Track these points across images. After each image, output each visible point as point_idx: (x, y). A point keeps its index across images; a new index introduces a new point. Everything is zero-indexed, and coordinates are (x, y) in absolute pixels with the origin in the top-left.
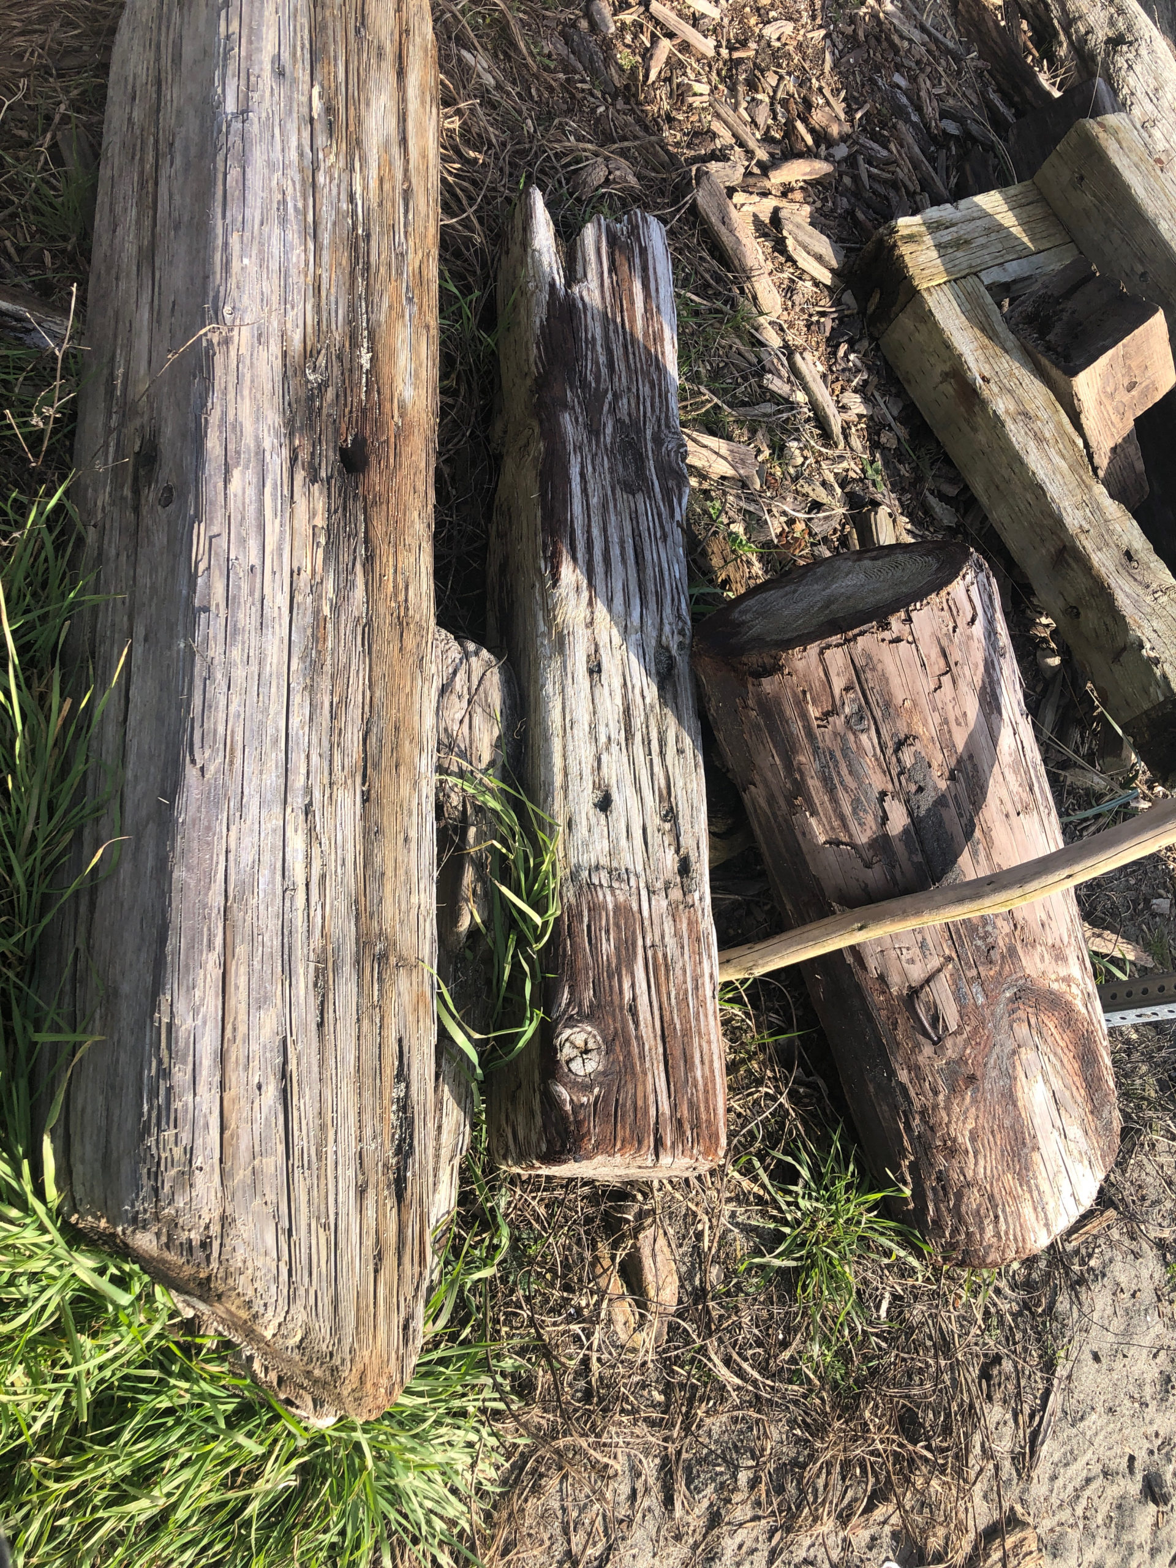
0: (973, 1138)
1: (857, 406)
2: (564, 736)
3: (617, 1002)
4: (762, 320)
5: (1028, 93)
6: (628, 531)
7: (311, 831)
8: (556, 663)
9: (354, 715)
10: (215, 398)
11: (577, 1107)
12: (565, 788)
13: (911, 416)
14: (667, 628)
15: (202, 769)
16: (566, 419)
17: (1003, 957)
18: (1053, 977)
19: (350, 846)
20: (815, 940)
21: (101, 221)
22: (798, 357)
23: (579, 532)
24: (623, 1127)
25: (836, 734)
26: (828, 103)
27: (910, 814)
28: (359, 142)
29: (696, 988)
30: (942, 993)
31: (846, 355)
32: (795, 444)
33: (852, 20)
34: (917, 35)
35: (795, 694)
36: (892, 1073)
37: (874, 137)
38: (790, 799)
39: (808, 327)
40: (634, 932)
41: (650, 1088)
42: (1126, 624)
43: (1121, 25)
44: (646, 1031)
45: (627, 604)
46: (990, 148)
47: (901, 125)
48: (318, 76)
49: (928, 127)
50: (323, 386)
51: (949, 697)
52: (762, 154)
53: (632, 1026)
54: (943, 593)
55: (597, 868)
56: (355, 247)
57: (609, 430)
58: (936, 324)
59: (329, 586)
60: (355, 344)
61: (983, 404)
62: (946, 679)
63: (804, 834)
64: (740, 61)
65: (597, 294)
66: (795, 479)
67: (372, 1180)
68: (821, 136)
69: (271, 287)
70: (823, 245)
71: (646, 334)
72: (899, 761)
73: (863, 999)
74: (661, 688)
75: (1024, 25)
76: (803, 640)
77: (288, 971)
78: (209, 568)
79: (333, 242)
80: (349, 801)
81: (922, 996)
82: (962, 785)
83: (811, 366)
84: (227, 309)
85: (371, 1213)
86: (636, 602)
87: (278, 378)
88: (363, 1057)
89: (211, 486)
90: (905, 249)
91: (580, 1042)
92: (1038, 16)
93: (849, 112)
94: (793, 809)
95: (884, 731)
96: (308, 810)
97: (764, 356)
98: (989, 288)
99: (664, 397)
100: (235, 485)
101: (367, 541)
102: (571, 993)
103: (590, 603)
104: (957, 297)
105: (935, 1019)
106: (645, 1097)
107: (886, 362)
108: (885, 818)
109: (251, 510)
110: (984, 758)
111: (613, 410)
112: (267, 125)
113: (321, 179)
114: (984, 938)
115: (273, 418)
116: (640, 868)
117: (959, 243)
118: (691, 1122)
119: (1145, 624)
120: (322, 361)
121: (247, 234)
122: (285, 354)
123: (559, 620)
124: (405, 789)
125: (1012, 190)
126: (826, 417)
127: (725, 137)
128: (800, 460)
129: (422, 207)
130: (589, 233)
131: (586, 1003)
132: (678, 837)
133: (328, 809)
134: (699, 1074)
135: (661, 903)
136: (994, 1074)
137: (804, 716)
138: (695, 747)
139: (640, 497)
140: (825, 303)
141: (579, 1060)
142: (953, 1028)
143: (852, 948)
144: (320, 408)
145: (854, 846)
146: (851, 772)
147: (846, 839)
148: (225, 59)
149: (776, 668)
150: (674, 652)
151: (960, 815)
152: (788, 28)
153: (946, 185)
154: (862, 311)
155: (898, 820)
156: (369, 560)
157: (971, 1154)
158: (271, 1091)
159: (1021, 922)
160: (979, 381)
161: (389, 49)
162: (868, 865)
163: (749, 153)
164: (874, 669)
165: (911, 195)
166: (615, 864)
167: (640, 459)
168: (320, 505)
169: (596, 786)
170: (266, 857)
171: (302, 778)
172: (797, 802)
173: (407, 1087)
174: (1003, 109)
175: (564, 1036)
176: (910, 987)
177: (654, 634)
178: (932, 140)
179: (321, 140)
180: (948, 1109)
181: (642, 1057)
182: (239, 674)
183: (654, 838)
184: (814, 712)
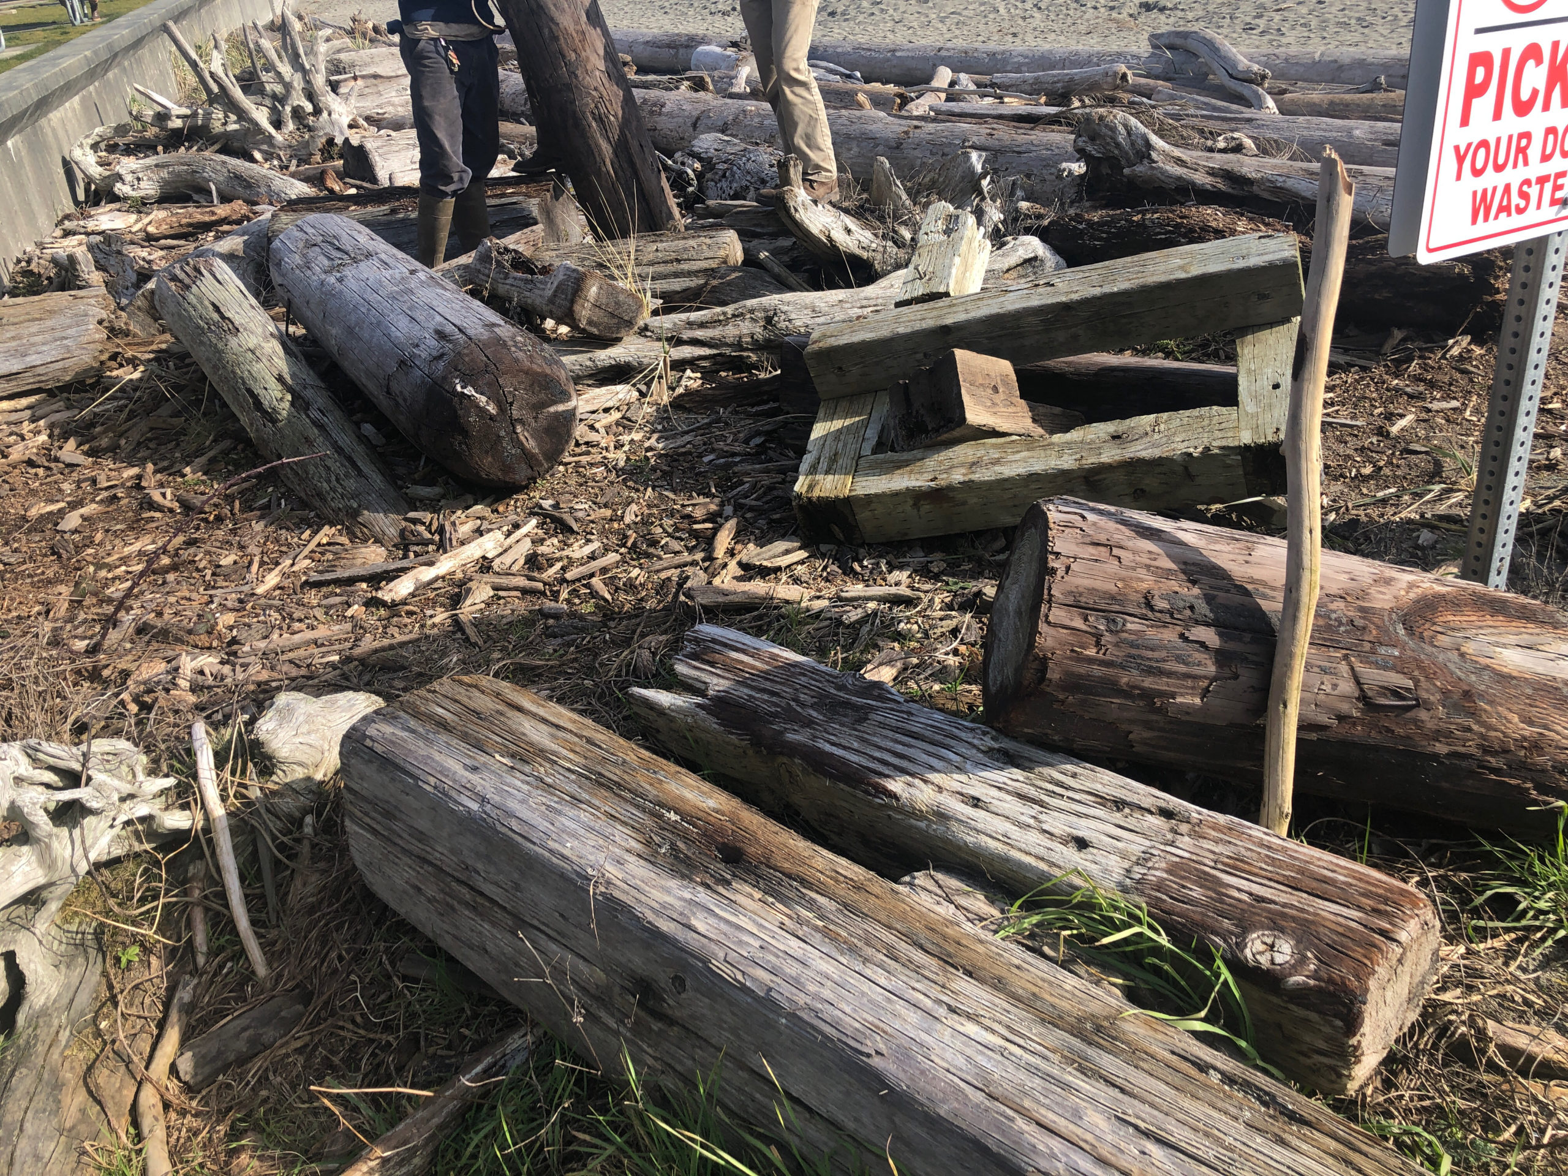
0: (1530, 722)
1: (903, 576)
2: (1012, 846)
3: (1245, 907)
4: (803, 605)
5: (766, 388)
6: (890, 734)
7: (969, 1017)
8: (954, 826)
9: (903, 946)
10: (639, 909)
11: (1315, 976)
12: (1052, 864)
13: (930, 544)
14: (976, 742)
15: (877, 1053)
16: (790, 736)
17: (1364, 618)
18: (1403, 593)
19: (997, 1001)
20: (1280, 747)
21: (474, 962)
22: (843, 594)
23: (871, 765)
24: (1354, 951)
25: (1116, 645)
26: (694, 505)
27: (1208, 625)
28: (541, 751)
29: (1269, 848)
30: (1373, 676)
31: (862, 567)
32: (902, 625)
33: (654, 469)
34: (688, 438)
35: (1070, 658)
36: (1435, 756)
37: (732, 488)
38: (1152, 708)
39: (827, 580)
40: (1196, 869)
41: (1332, 917)
42: (1167, 458)
43: (760, 314)
44: (1283, 898)
45: (941, 758)
46: (785, 424)
47: (736, 469)
48: (490, 751)
49: (749, 454)
50: (673, 847)
51: (1131, 556)
52: (699, 556)
53: (1272, 906)
54: (1052, 525)
55: (1128, 871)
56: (601, 785)
57: (814, 714)
58: (876, 495)
59: (804, 913)
60: (661, 817)
61: (950, 488)
62: (1115, 551)
63: (1188, 713)
64: (634, 544)
65: (721, 681)
66: (927, 636)
67: (1276, 1130)
68: (712, 517)
69: (592, 840)
70: (780, 546)
71: (767, 663)
72: (1161, 612)
73: (1354, 744)
74: (1017, 766)
75: (723, 374)
76: (1034, 631)
77: (1066, 1086)
78: (744, 973)
79: (590, 794)
80: (964, 984)
81: (1370, 694)
82: (1205, 579)
83: (856, 589)
84: (589, 871)
85: (1305, 1147)
86: (944, 752)
87: (651, 867)
88: (1169, 1080)
89: (691, 942)
90: (816, 493)
91: (1262, 948)
92: (723, 364)
93: (708, 495)
94: (1162, 711)
95: (1131, 611)
96: (952, 1010)
97: (829, 615)
98: (874, 452)
99: (814, 671)
100: (701, 927)
101: (789, 876)
102: (1217, 934)
103: (925, 781)
104: (867, 475)
105: (1395, 693)
106: (1340, 925)
107: (882, 544)
108: (1202, 644)
109: (723, 926)
110: (1190, 555)
111: (803, 705)
112: (499, 791)
113: (549, 780)
114: (1341, 624)
115: (673, 884)
116: (1148, 843)
117: (834, 459)
118: (1380, 902)
119: (1173, 446)
120: (657, 839)
121: (554, 836)
122: (639, 856)
123: (924, 809)
124: (980, 948)
125: (821, 414)
126: (896, 596)
127: (674, 574)
128: (915, 627)
129: (603, 737)
130: (681, 668)
131: (1233, 928)
132: (1140, 808)
133: (961, 998)
134: (1342, 878)
135: (1185, 841)
136: (1473, 678)
137: (1090, 660)
138: (1077, 765)
139: (872, 716)
140: (819, 564)
141: (1276, 955)
142: (1410, 684)
143: (1300, 728)
144: (686, 855)
145: (1214, 679)
146: (1152, 650)
147: (1206, 683)
148: (446, 795)
149: (1044, 662)
150: (996, 746)
151: (1228, 591)
152: (634, 507)
153: (791, 459)
154: (839, 543)
155: (1208, 635)
156: (803, 882)
157: (1546, 732)
158: (1151, 1147)
159: (1341, 592)
160: (932, 484)
161: (501, 707)
162: (1236, 677)
163: (694, 563)
164: (1081, 594)
165: (783, 482)
166: (1134, 859)
167: (847, 704)
168: (748, 889)
169: (1065, 843)
170: (969, 1052)
171: (926, 1000)
172: (1158, 704)
173: (1215, 1069)
174: (766, 407)
175: (1249, 956)
176: (1358, 699)
177: (974, 751)
178: (757, 456)
179: (527, 769)
180: (1490, 727)
181: (1302, 910)
182: (826, 994)
183: (1131, 823)
184: (1091, 652)
